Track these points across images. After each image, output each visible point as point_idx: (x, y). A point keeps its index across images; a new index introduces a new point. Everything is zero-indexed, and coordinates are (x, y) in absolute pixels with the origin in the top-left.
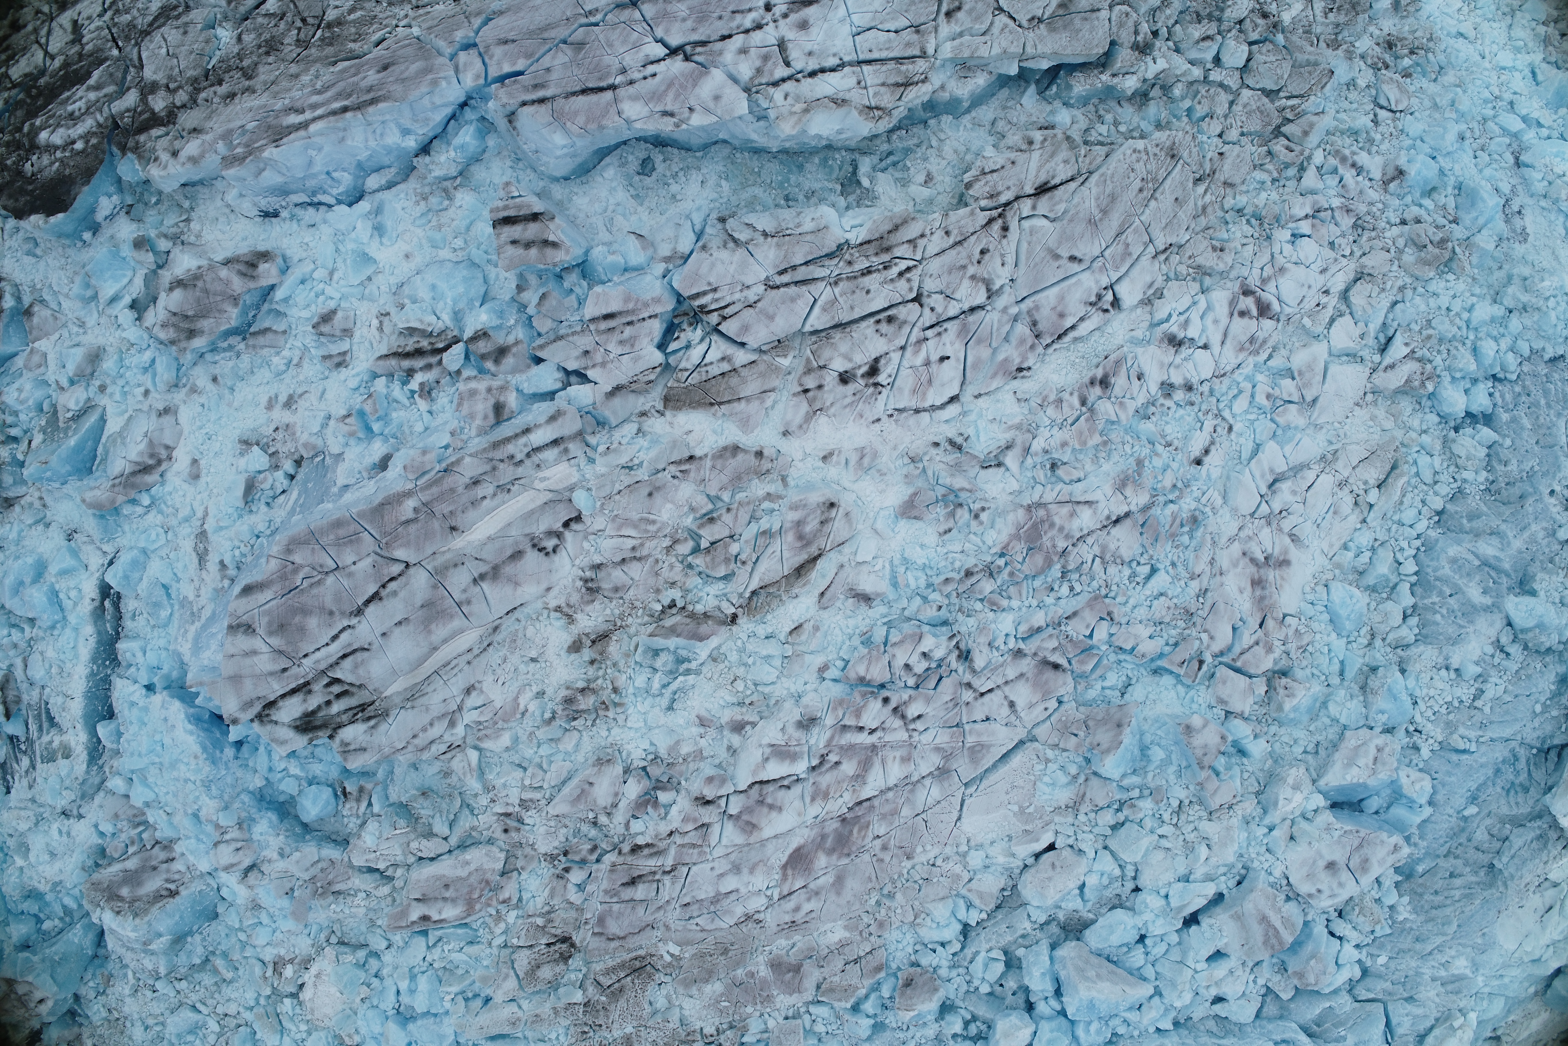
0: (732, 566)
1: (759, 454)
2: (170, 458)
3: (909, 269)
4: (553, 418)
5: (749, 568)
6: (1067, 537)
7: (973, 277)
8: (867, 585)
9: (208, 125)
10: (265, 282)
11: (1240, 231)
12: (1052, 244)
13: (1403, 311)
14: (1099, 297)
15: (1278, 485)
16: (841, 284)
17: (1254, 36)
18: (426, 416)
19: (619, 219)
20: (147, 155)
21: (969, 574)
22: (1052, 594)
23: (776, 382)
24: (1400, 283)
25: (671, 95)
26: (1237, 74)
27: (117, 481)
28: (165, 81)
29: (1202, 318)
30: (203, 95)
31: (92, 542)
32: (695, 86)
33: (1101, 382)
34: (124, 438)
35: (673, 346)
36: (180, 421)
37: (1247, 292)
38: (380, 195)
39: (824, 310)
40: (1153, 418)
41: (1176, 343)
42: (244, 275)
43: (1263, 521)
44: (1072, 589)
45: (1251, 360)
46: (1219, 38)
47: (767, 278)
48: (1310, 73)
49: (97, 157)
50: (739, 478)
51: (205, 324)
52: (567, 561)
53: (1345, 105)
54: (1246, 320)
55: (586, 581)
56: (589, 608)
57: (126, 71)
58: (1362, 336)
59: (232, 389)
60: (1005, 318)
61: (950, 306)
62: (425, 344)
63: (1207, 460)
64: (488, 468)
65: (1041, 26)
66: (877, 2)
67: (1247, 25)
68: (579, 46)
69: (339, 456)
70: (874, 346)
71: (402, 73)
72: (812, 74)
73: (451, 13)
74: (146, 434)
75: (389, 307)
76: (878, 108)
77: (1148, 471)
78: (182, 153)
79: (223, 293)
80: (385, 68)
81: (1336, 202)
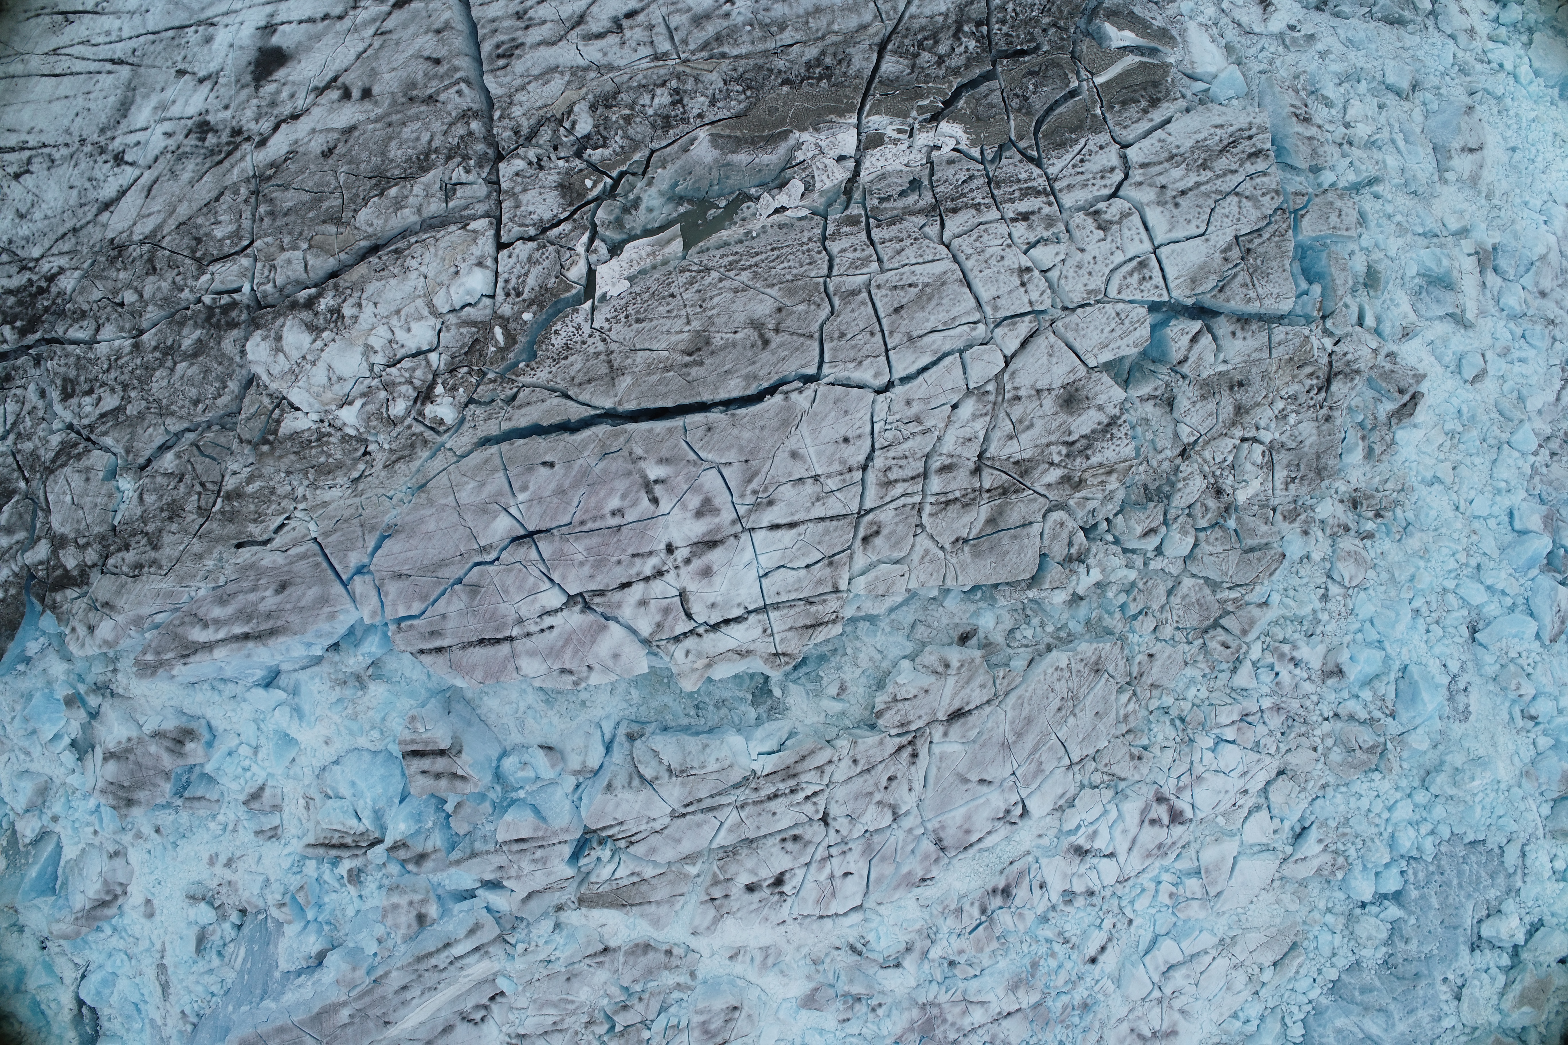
1: (669, 953)
2: (125, 894)
3: (815, 794)
4: (472, 932)
6: (959, 1030)
7: (879, 803)
10: (191, 761)
11: (1160, 733)
12: (961, 769)
13: (1322, 808)
14: (1008, 812)
15: (1171, 973)
16: (747, 809)
17: (1203, 523)
18: (356, 901)
19: (530, 721)
20: (65, 617)
23: (684, 889)
24: (1323, 781)
25: (569, 652)
26: (1180, 562)
27: (80, 915)
28: (72, 536)
29: (1110, 828)
30: (111, 561)
31: (64, 953)
32: (593, 642)
33: (1003, 891)
34: (80, 871)
35: (583, 862)
36: (130, 862)
37: (1161, 799)
38: (296, 675)
39: (730, 831)
40: (1052, 922)
41: (1081, 852)
42: (172, 752)
43: (1155, 1003)
45: (1157, 864)
46: (1163, 530)
47: (674, 810)
48: (1259, 560)
49: (17, 608)
50: (650, 972)
51: (141, 795)
52: (495, 1030)
53: (1295, 581)
54: (1156, 829)
57: (34, 516)
58: (1275, 832)
59: (175, 845)
60: (911, 838)
61: (855, 830)
62: (348, 840)
63: (1102, 959)
64: (414, 977)
65: (967, 549)
66: (787, 536)
67: (1198, 510)
68: (475, 589)
69: (280, 925)
70: (780, 862)
71: (299, 599)
72: (715, 627)
73: (347, 513)
74: (100, 874)
75: (313, 792)
76: (784, 655)
77: (1042, 970)
78: (97, 632)
79: (155, 768)
80: (283, 587)
81: (1266, 703)
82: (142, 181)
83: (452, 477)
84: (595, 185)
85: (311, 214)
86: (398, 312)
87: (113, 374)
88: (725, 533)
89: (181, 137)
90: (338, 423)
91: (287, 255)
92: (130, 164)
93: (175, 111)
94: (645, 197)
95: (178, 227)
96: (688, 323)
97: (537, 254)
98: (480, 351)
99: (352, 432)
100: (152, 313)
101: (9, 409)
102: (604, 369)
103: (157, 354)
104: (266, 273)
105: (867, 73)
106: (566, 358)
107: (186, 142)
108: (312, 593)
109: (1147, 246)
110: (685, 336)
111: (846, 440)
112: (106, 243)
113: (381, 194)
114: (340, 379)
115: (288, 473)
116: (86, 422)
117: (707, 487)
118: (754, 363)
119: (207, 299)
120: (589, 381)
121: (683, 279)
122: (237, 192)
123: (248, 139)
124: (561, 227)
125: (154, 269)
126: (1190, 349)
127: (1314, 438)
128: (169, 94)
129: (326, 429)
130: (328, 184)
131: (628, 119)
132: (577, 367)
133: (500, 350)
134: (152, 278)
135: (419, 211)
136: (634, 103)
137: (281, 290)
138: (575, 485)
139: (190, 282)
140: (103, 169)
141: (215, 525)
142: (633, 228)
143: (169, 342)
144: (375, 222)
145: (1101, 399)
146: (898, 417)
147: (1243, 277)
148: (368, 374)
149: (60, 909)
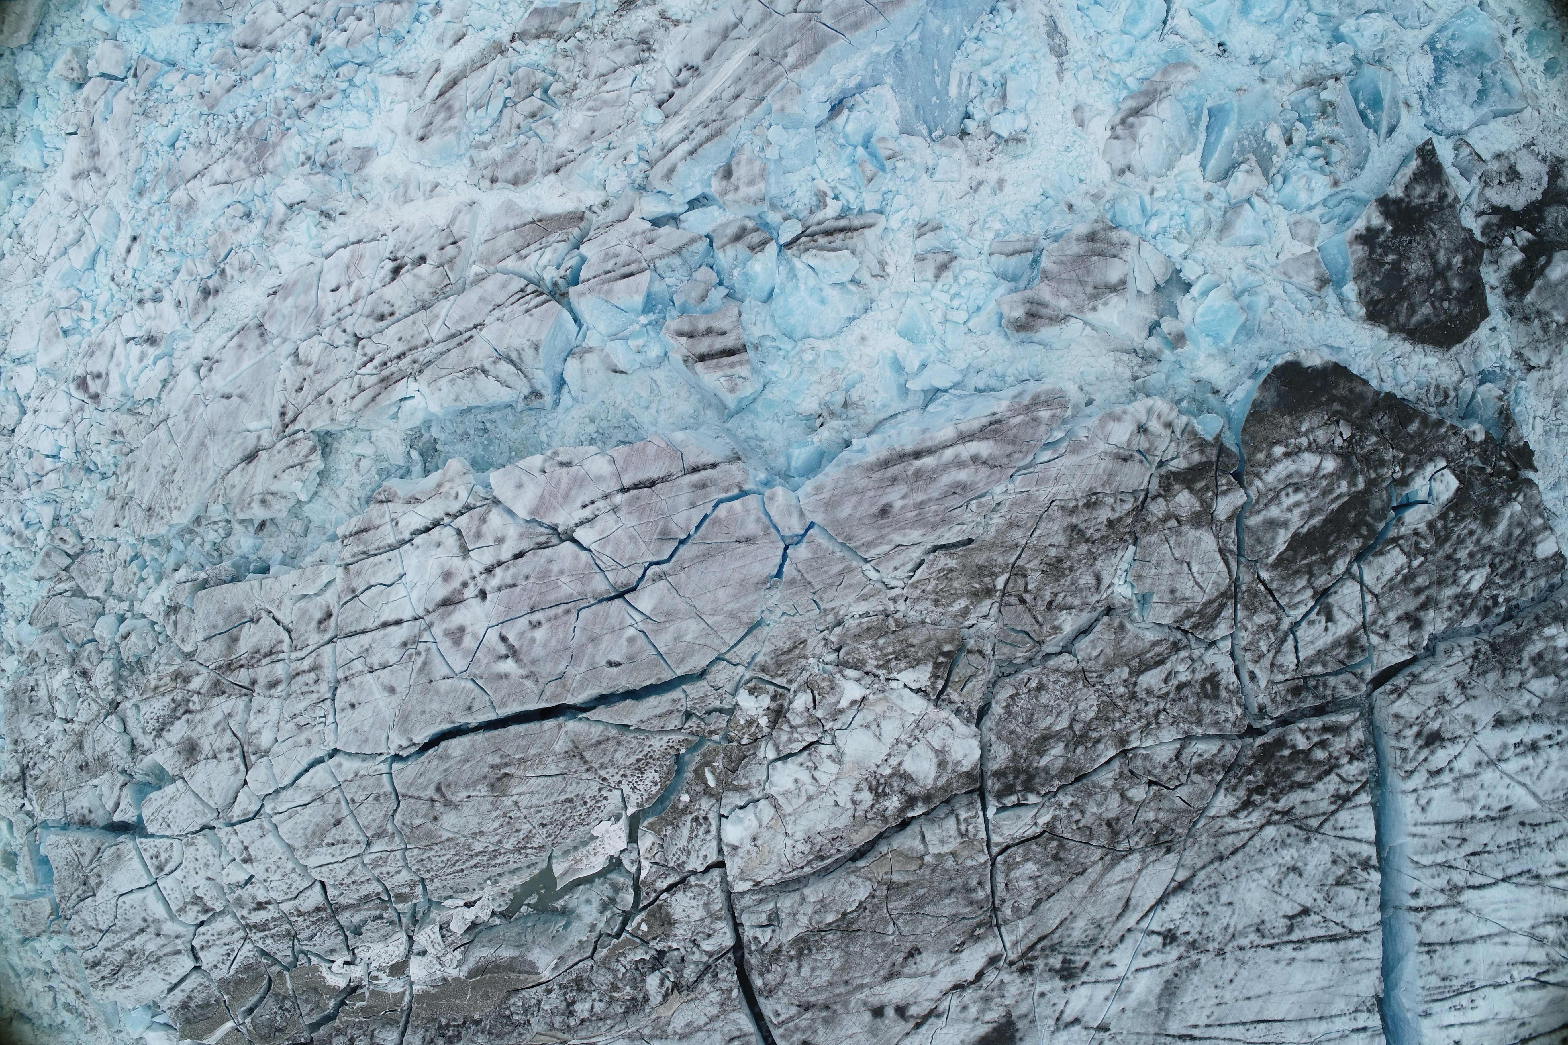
0: (512, 78)
1: (494, 181)
2: (1113, 128)
3: (365, 365)
4: (673, 172)
5: (497, 77)
7: (309, 364)
8: (398, 83)
9: (1107, 464)
10: (1019, 296)
11: (104, 456)
12: (245, 407)
14: (210, 370)
15: (77, 237)
16: (423, 341)
17: (89, 647)
18: (816, 174)
19: (645, 394)
21: (312, 106)
22: (251, 108)
23: (484, 249)
25: (564, 485)
26: (105, 610)
27: (1164, 94)
28: (1184, 528)
29: (130, 367)
30: (1128, 506)
31: (1194, 43)
32: (542, 497)
33: (209, 293)
34: (1171, 144)
36: (1107, 166)
37: (95, 397)
38: (905, 406)
39: (437, 316)
40: (170, 270)
42: (1040, 304)
43: (89, 206)
44: (236, 117)
45: (94, 337)
46: (118, 639)
47: (482, 331)
48: (47, 618)
49: (1253, 437)
51: (1076, 248)
52: (669, 63)
54: (95, 370)
55: (649, 49)
56: (644, 26)
57: (1240, 544)
59: (1046, 196)
60: (285, 334)
61: (329, 335)
62: (822, 240)
63: (128, 243)
64: (726, 112)
65: (249, 613)
66: (389, 615)
67: (95, 658)
68: (664, 537)
69: (907, 131)
70: (395, 292)
71: (860, 502)
72: (437, 523)
73: (831, 593)
74: (1141, 146)
75: (874, 284)
76: (382, 502)
77: (173, 223)
78: (1133, 427)
79: (1061, 281)
80: (884, 511)
81: (26, 494)
82: (1137, 916)
83: (718, 642)
84: (639, 924)
85: (921, 892)
86: (810, 798)
87: (1151, 709)
88: (436, 614)
89: (1093, 963)
90: (868, 680)
91: (946, 849)
92: (1153, 932)
93: (1104, 990)
94: (595, 914)
95: (1084, 871)
96: (516, 803)
97: (683, 858)
98: (731, 761)
99: (849, 673)
100: (1106, 778)
101: (1292, 658)
102: (588, 755)
103: (1095, 735)
104: (970, 828)
105: (409, 1031)
106: (638, 761)
107: (1087, 959)
108: (845, 511)
109: (161, 883)
110: (515, 791)
111: (353, 706)
112: (1177, 847)
113: (845, 914)
114: (867, 727)
115: (923, 623)
116: (1183, 654)
117: (459, 656)
118: (445, 771)
119: (1032, 799)
120: (599, 743)
121: (537, 842)
122: (1016, 910)
123: (1011, 964)
124: (665, 885)
125: (1109, 824)
126: (119, 796)
127: (23, 725)
128: (1116, 1007)
129: (882, 672)
130: (906, 923)
131: (614, 988)
132: (618, 755)
133: (708, 764)
134: (1111, 815)
135: (803, 899)
136: (610, 1004)
137: (952, 811)
138: (582, 647)
139: (1063, 814)
140: (1191, 925)
141: (1000, 560)
142: (603, 884)
143: (1080, 749)
144: (846, 887)
145: (170, 751)
146: (316, 729)
147: (85, 861)
148: (837, 733)
149: (1191, 96)
